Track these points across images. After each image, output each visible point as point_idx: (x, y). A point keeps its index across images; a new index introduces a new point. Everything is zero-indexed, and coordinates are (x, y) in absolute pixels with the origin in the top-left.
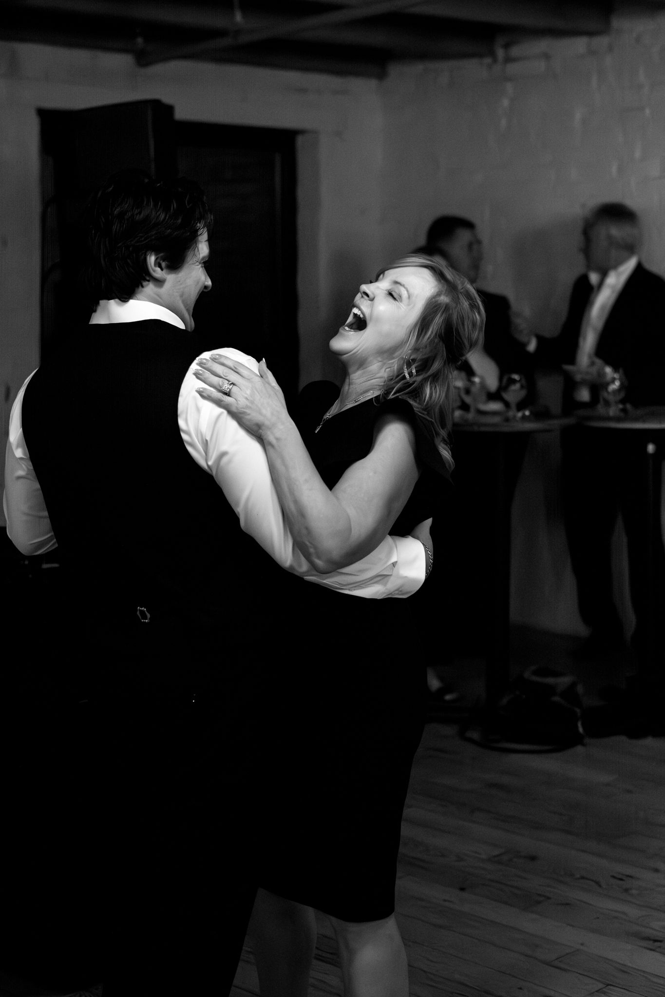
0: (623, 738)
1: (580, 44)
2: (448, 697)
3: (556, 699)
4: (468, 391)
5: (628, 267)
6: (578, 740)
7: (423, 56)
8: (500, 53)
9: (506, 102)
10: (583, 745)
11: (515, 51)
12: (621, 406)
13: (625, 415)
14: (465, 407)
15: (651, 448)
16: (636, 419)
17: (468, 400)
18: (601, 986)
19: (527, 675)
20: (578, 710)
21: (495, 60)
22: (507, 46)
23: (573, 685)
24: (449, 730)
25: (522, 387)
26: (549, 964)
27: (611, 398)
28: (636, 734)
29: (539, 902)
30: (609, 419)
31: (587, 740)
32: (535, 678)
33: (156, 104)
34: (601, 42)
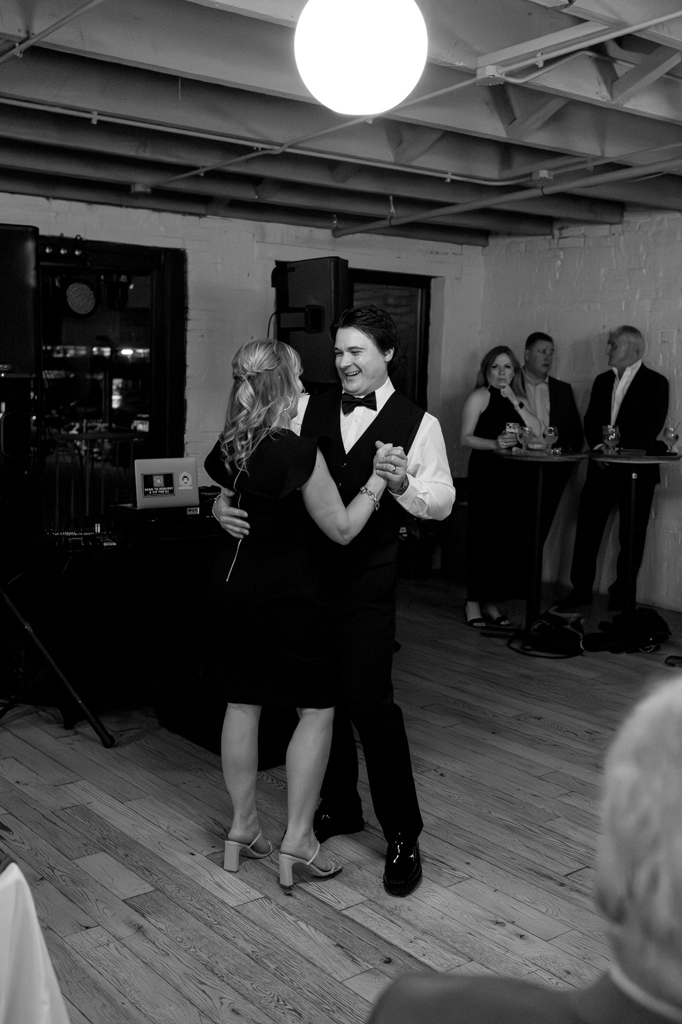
0: (608, 653)
1: (604, 229)
2: (503, 623)
3: (568, 627)
4: (521, 436)
5: (638, 365)
6: (579, 652)
7: (509, 234)
8: (556, 233)
9: (559, 263)
10: (583, 655)
11: (565, 232)
12: (617, 449)
13: (619, 455)
14: (519, 445)
15: (634, 476)
16: (624, 458)
17: (521, 442)
18: (568, 792)
19: (551, 611)
20: (581, 634)
21: (553, 238)
22: (561, 229)
23: (579, 619)
24: (502, 642)
25: (556, 435)
26: (539, 778)
27: (610, 444)
28: (616, 650)
29: (538, 743)
30: (609, 456)
31: (586, 653)
32: (555, 613)
33: (337, 259)
34: (617, 228)
